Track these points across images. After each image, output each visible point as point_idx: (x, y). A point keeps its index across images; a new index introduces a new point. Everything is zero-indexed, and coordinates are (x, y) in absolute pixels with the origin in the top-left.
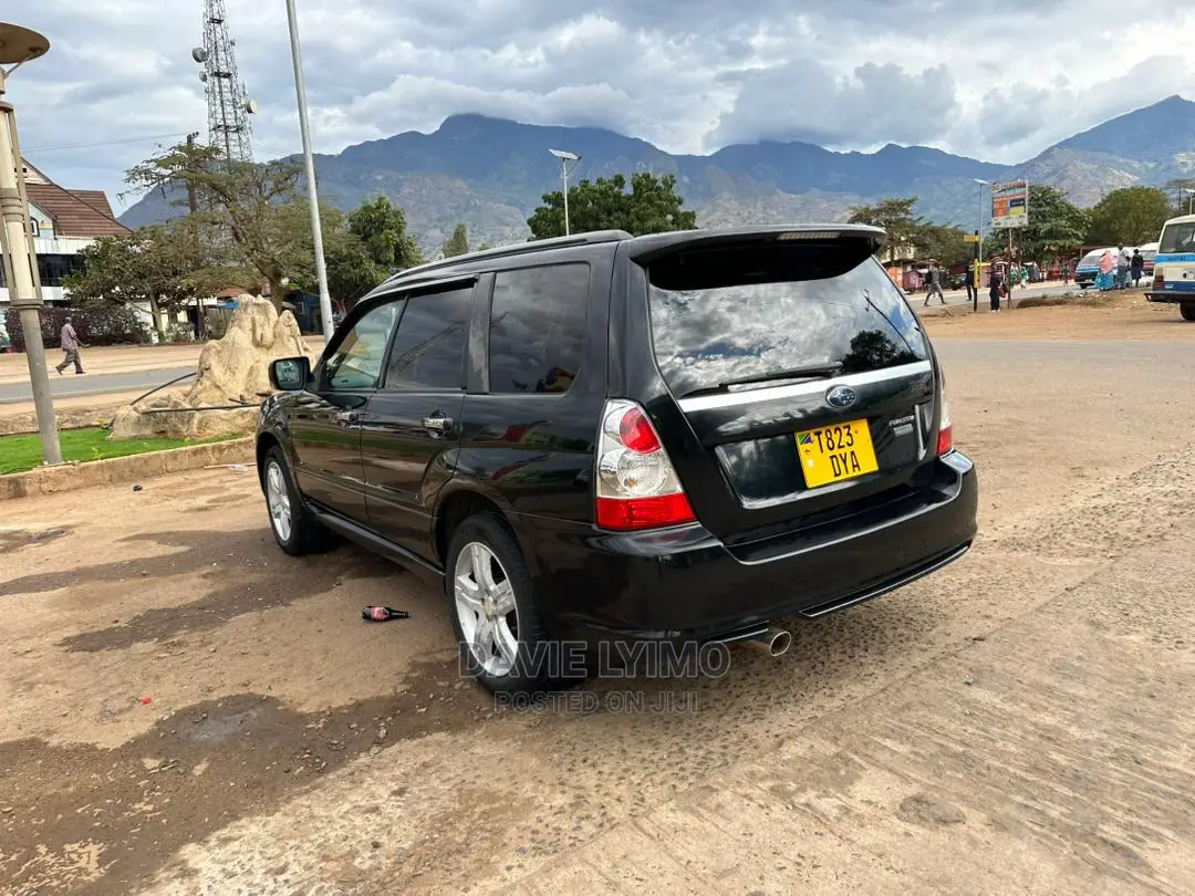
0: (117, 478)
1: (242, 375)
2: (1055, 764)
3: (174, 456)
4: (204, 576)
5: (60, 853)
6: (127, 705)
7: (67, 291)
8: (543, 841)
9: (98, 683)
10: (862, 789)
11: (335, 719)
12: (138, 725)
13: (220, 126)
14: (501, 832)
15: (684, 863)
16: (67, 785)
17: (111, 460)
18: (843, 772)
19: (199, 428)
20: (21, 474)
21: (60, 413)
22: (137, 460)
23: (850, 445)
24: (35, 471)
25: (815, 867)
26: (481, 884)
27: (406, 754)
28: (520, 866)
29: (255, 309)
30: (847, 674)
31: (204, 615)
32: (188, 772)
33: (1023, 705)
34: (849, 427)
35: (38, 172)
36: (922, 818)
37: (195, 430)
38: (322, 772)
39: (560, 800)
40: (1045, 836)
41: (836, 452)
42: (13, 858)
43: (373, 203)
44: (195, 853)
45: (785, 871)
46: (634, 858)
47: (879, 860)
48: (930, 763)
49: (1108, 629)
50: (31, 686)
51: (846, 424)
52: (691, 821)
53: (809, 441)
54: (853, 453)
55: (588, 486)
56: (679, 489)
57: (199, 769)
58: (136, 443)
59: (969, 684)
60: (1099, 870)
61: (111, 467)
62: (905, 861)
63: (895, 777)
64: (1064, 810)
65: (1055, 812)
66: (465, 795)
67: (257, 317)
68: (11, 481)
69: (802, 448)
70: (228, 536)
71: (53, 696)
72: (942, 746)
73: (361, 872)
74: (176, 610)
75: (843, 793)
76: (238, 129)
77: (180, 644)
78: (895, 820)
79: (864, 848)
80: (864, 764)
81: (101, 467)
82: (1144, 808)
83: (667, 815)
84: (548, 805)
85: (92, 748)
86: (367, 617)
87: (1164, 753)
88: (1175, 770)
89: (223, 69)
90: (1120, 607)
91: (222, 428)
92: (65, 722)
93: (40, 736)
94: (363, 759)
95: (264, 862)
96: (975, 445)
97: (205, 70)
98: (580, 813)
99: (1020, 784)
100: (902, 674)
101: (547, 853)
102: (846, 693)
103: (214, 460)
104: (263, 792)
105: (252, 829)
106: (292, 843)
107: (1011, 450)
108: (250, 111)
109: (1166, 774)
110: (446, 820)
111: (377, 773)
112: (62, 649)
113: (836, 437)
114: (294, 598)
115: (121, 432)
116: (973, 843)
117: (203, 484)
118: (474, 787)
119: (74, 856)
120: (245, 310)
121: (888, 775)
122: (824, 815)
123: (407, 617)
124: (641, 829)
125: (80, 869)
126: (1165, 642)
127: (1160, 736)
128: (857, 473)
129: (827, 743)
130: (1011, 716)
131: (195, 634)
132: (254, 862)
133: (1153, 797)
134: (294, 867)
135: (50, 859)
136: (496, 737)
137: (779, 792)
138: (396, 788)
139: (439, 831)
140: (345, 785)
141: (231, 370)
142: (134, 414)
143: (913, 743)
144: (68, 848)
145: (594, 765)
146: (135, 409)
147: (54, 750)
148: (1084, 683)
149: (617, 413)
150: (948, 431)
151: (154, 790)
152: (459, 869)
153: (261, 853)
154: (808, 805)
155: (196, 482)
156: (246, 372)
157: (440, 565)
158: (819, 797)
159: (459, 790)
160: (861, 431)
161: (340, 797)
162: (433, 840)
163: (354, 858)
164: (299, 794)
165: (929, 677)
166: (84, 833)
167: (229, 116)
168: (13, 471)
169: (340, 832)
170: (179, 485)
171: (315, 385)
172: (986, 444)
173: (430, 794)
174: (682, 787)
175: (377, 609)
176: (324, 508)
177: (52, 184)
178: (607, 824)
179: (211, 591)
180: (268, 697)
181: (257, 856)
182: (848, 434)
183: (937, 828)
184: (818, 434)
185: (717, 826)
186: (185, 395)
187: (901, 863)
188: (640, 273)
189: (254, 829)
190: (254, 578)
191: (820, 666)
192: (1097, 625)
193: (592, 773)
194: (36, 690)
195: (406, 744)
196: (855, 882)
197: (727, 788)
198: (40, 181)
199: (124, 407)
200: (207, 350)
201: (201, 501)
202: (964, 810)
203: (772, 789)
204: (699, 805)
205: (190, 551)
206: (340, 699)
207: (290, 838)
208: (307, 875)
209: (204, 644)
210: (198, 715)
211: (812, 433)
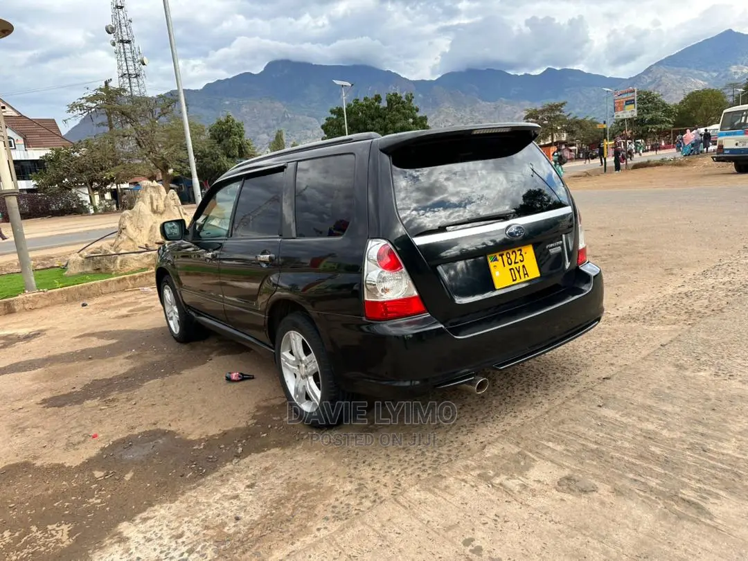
0: (71, 299)
1: (145, 232)
2: (653, 454)
3: (106, 284)
4: (127, 358)
5: (46, 530)
6: (83, 439)
7: (35, 183)
8: (339, 512)
9: (64, 427)
10: (534, 474)
11: (210, 442)
12: (90, 451)
13: (125, 74)
14: (313, 507)
15: (426, 522)
16: (47, 489)
17: (65, 288)
18: (522, 464)
19: (121, 266)
20: (12, 299)
21: (34, 259)
22: (82, 287)
23: (521, 261)
24: (20, 296)
25: (506, 522)
26: (302, 540)
27: (255, 463)
28: (326, 528)
29: (152, 190)
30: (524, 403)
31: (127, 382)
32: (121, 479)
33: (634, 418)
34: (521, 250)
35: (13, 108)
36: (571, 490)
37: (119, 267)
38: (204, 475)
39: (349, 487)
40: (647, 498)
41: (513, 266)
42: (17, 534)
43: (223, 119)
44: (127, 528)
45: (487, 525)
46: (395, 521)
47: (544, 516)
48: (576, 456)
49: (687, 369)
50: (23, 430)
51: (519, 248)
52: (430, 497)
53: (496, 260)
54: (524, 266)
55: (359, 294)
56: (416, 293)
57: (128, 477)
58: (82, 276)
59: (600, 406)
60: (680, 517)
61: (67, 292)
62: (561, 516)
63: (554, 465)
64: (658, 481)
65: (653, 483)
66: (292, 486)
67: (154, 195)
68: (6, 304)
69: (492, 265)
70: (141, 332)
71: (37, 435)
72: (583, 445)
73: (229, 535)
74: (110, 379)
75: (523, 477)
76: (137, 76)
77: (113, 400)
78: (554, 491)
79: (535, 509)
80: (535, 458)
81: (61, 293)
82: (707, 479)
83: (415, 494)
84: (342, 490)
85: (62, 466)
86: (229, 379)
87: (720, 444)
88: (727, 454)
89: (126, 38)
90: (695, 355)
91: (136, 265)
92: (45, 451)
93: (30, 460)
94: (229, 466)
95: (169, 532)
96: (605, 257)
97: (114, 39)
98: (362, 494)
99: (631, 467)
100: (558, 402)
101: (341, 519)
102: (524, 414)
103: (131, 286)
104: (167, 488)
105: (162, 512)
106: (186, 519)
107: (627, 259)
108: (144, 64)
109: (721, 457)
110: (280, 502)
111: (237, 474)
112: (42, 406)
113: (513, 257)
114: (183, 369)
115: (72, 270)
116: (603, 503)
117: (125, 301)
118: (296, 481)
119: (53, 532)
120: (146, 190)
121: (550, 464)
122: (511, 491)
123: (253, 378)
124: (398, 502)
125: (57, 540)
126: (722, 375)
127: (718, 434)
128: (527, 278)
129: (512, 446)
130: (626, 426)
131: (123, 394)
132: (163, 532)
133: (713, 472)
134: (188, 534)
135: (39, 534)
136: (310, 450)
137: (483, 477)
138: (249, 484)
139: (276, 509)
140: (218, 482)
141: (139, 229)
142: (80, 258)
143: (566, 445)
144: (50, 527)
145: (369, 465)
146: (81, 256)
147: (39, 468)
148: (671, 403)
149: (375, 247)
150: (584, 250)
151: (100, 490)
152: (288, 531)
153: (167, 526)
154: (501, 484)
155: (120, 299)
156: (148, 230)
157: (271, 345)
158: (508, 479)
159: (288, 483)
160: (529, 253)
161: (216, 490)
162: (272, 514)
163: (224, 527)
164: (191, 489)
165: (576, 403)
166: (59, 518)
167: (131, 68)
168: (6, 298)
169: (215, 511)
170: (110, 302)
171: (190, 237)
172: (612, 256)
173: (270, 486)
174: (425, 476)
175: (234, 374)
176: (199, 313)
177: (22, 116)
178: (378, 500)
179: (132, 366)
180: (169, 431)
181: (165, 528)
182: (521, 254)
183: (580, 495)
184: (502, 255)
185: (445, 499)
186: (111, 246)
187: (558, 517)
188: (387, 159)
189: (162, 511)
190: (158, 358)
191: (508, 399)
192: (680, 367)
193: (368, 469)
194: (27, 432)
195: (255, 456)
196: (530, 530)
197: (451, 476)
198: (14, 114)
199: (73, 254)
200: (123, 217)
201: (124, 311)
202: (597, 483)
203: (479, 475)
204: (434, 487)
205: (117, 343)
206: (214, 431)
207: (185, 516)
208: (196, 538)
209: (128, 400)
210: (127, 443)
211: (497, 255)
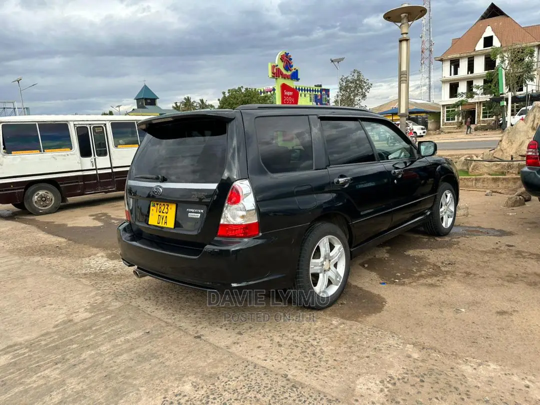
34: (168, 206)
41: (161, 214)
51: (167, 204)
53: (154, 206)
54: (166, 217)
69: (152, 208)
113: (162, 208)
128: (165, 226)
156: (518, 144)
160: (172, 209)
182: (167, 208)
184: (157, 204)
211: (156, 203)
